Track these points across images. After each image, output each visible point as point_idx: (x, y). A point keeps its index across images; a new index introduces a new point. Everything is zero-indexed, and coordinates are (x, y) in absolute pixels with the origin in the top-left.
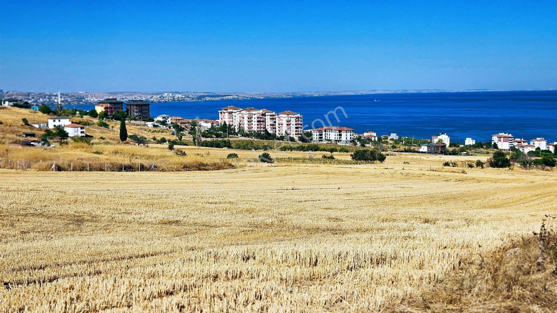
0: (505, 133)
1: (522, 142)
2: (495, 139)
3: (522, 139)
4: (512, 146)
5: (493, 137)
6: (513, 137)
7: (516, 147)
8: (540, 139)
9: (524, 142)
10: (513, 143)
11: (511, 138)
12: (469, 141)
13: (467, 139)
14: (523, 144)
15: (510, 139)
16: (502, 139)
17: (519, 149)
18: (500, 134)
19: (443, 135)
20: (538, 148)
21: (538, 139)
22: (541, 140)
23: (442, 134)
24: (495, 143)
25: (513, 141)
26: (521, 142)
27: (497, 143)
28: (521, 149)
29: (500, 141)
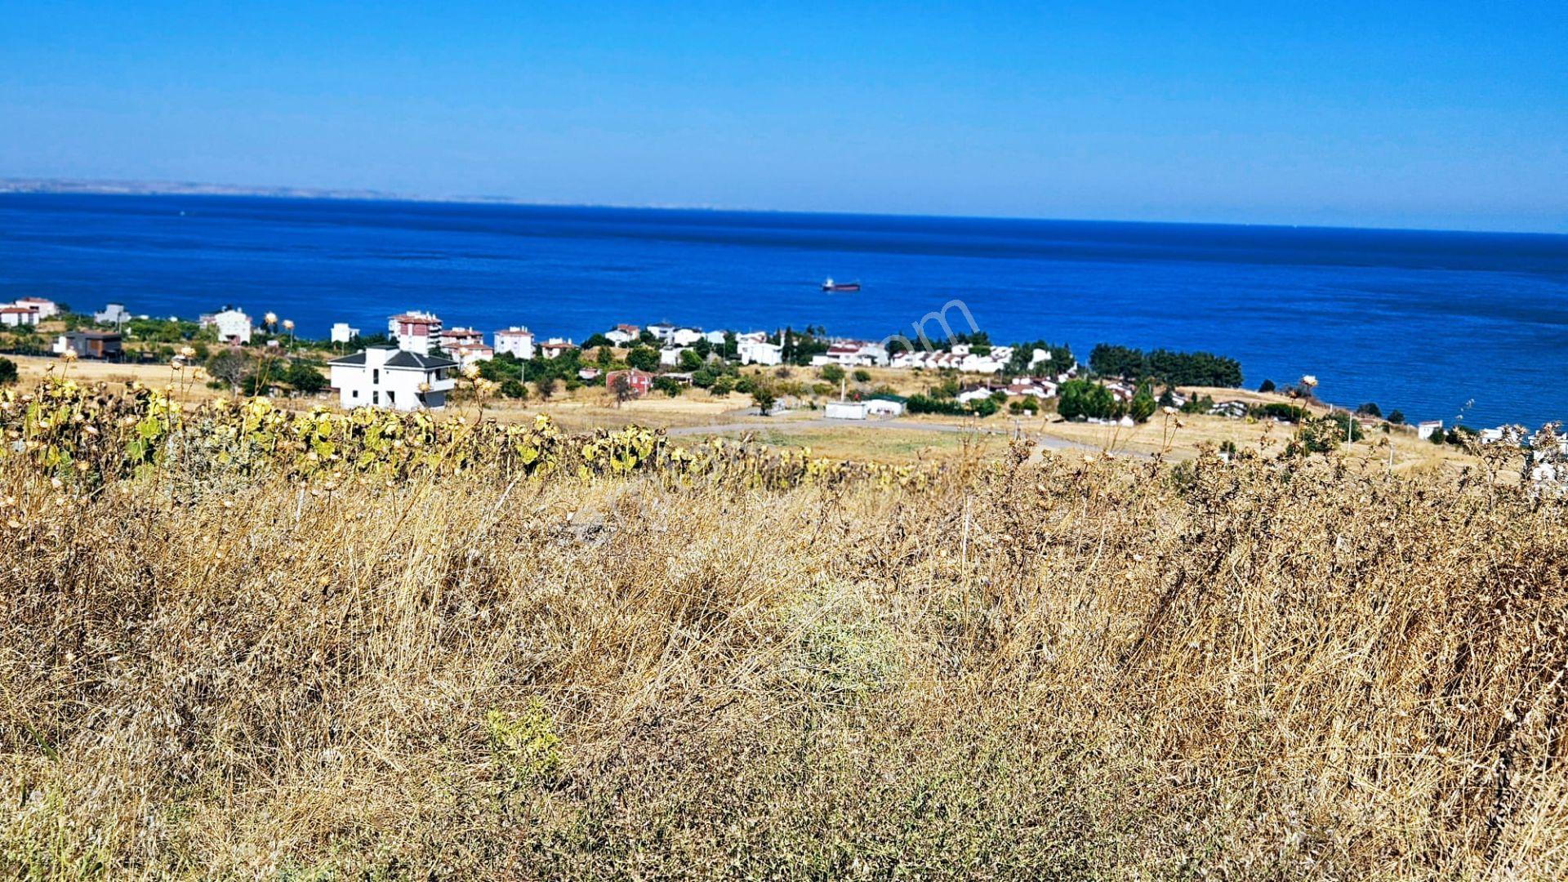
0: (424, 312)
1: (469, 338)
2: (394, 326)
3: (470, 331)
4: (434, 346)
5: (391, 322)
6: (440, 324)
7: (446, 351)
8: (517, 329)
9: (473, 337)
10: (441, 339)
11: (434, 324)
12: (341, 333)
13: (336, 326)
14: (470, 341)
15: (431, 328)
16: (410, 326)
17: (450, 355)
18: (410, 314)
19: (231, 313)
20: (510, 354)
21: (513, 329)
22: (520, 333)
23: (229, 308)
24: (394, 339)
25: (440, 333)
26: (465, 337)
27: (398, 339)
28: (456, 357)
29: (404, 332)
